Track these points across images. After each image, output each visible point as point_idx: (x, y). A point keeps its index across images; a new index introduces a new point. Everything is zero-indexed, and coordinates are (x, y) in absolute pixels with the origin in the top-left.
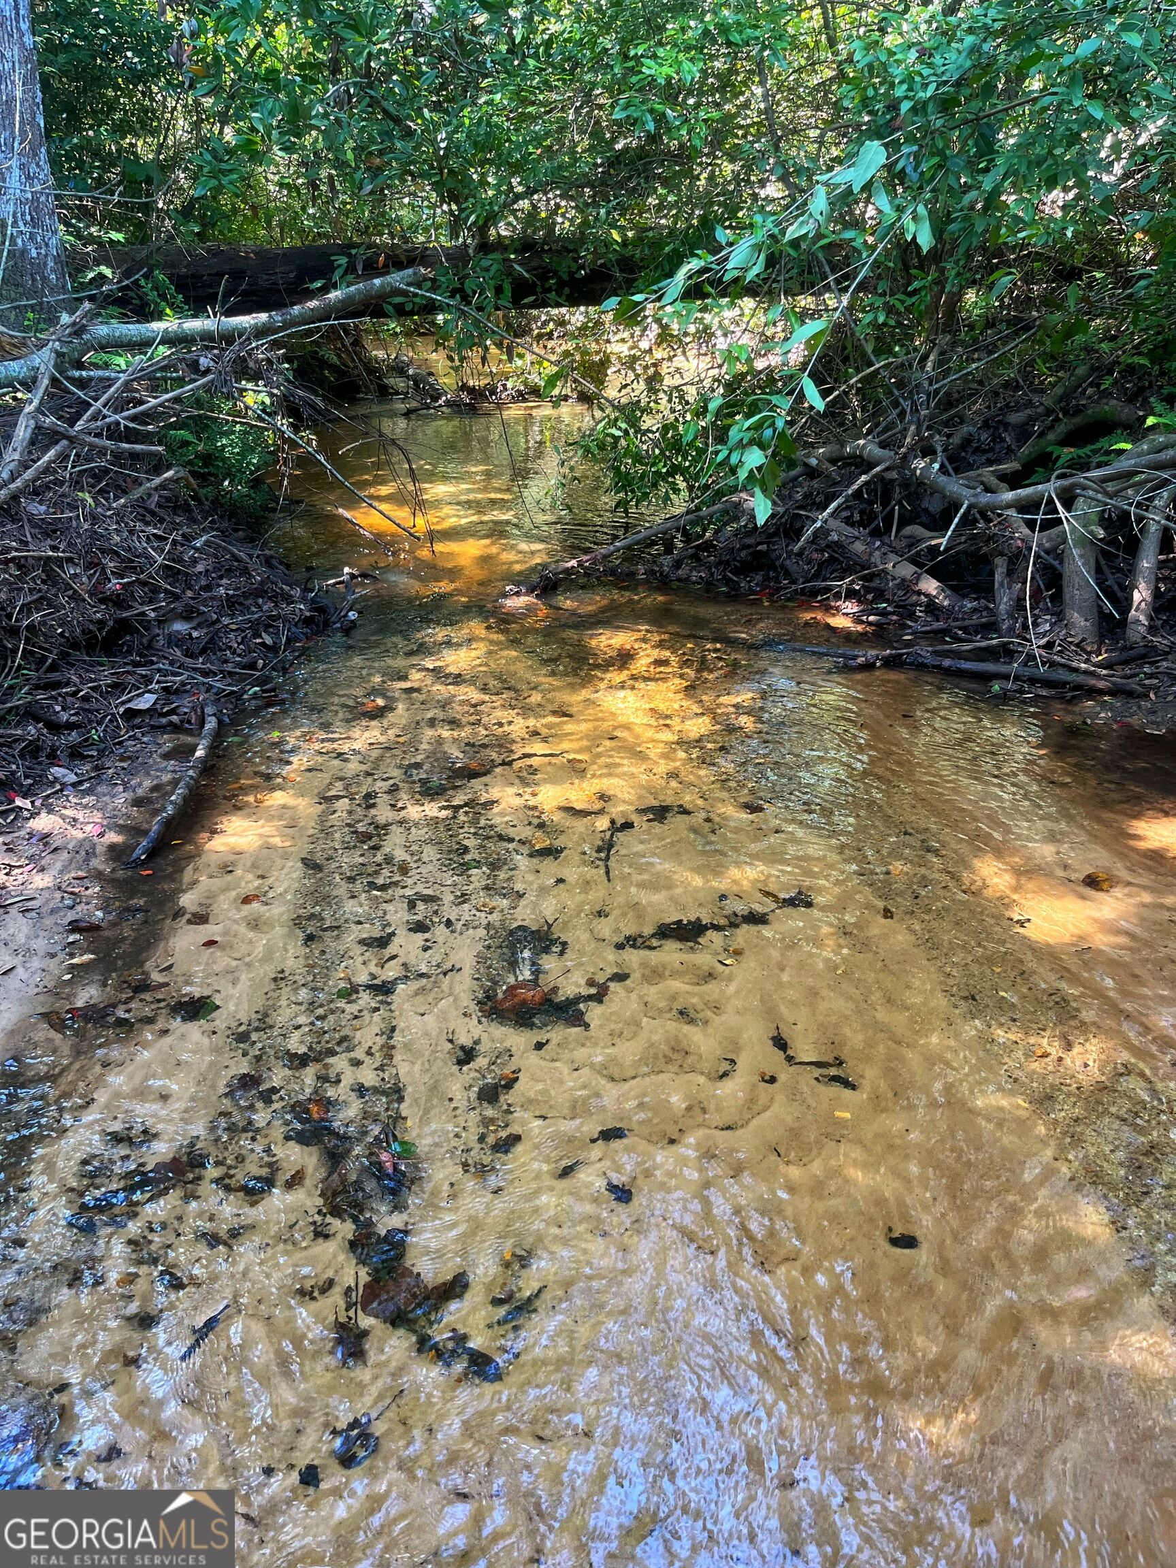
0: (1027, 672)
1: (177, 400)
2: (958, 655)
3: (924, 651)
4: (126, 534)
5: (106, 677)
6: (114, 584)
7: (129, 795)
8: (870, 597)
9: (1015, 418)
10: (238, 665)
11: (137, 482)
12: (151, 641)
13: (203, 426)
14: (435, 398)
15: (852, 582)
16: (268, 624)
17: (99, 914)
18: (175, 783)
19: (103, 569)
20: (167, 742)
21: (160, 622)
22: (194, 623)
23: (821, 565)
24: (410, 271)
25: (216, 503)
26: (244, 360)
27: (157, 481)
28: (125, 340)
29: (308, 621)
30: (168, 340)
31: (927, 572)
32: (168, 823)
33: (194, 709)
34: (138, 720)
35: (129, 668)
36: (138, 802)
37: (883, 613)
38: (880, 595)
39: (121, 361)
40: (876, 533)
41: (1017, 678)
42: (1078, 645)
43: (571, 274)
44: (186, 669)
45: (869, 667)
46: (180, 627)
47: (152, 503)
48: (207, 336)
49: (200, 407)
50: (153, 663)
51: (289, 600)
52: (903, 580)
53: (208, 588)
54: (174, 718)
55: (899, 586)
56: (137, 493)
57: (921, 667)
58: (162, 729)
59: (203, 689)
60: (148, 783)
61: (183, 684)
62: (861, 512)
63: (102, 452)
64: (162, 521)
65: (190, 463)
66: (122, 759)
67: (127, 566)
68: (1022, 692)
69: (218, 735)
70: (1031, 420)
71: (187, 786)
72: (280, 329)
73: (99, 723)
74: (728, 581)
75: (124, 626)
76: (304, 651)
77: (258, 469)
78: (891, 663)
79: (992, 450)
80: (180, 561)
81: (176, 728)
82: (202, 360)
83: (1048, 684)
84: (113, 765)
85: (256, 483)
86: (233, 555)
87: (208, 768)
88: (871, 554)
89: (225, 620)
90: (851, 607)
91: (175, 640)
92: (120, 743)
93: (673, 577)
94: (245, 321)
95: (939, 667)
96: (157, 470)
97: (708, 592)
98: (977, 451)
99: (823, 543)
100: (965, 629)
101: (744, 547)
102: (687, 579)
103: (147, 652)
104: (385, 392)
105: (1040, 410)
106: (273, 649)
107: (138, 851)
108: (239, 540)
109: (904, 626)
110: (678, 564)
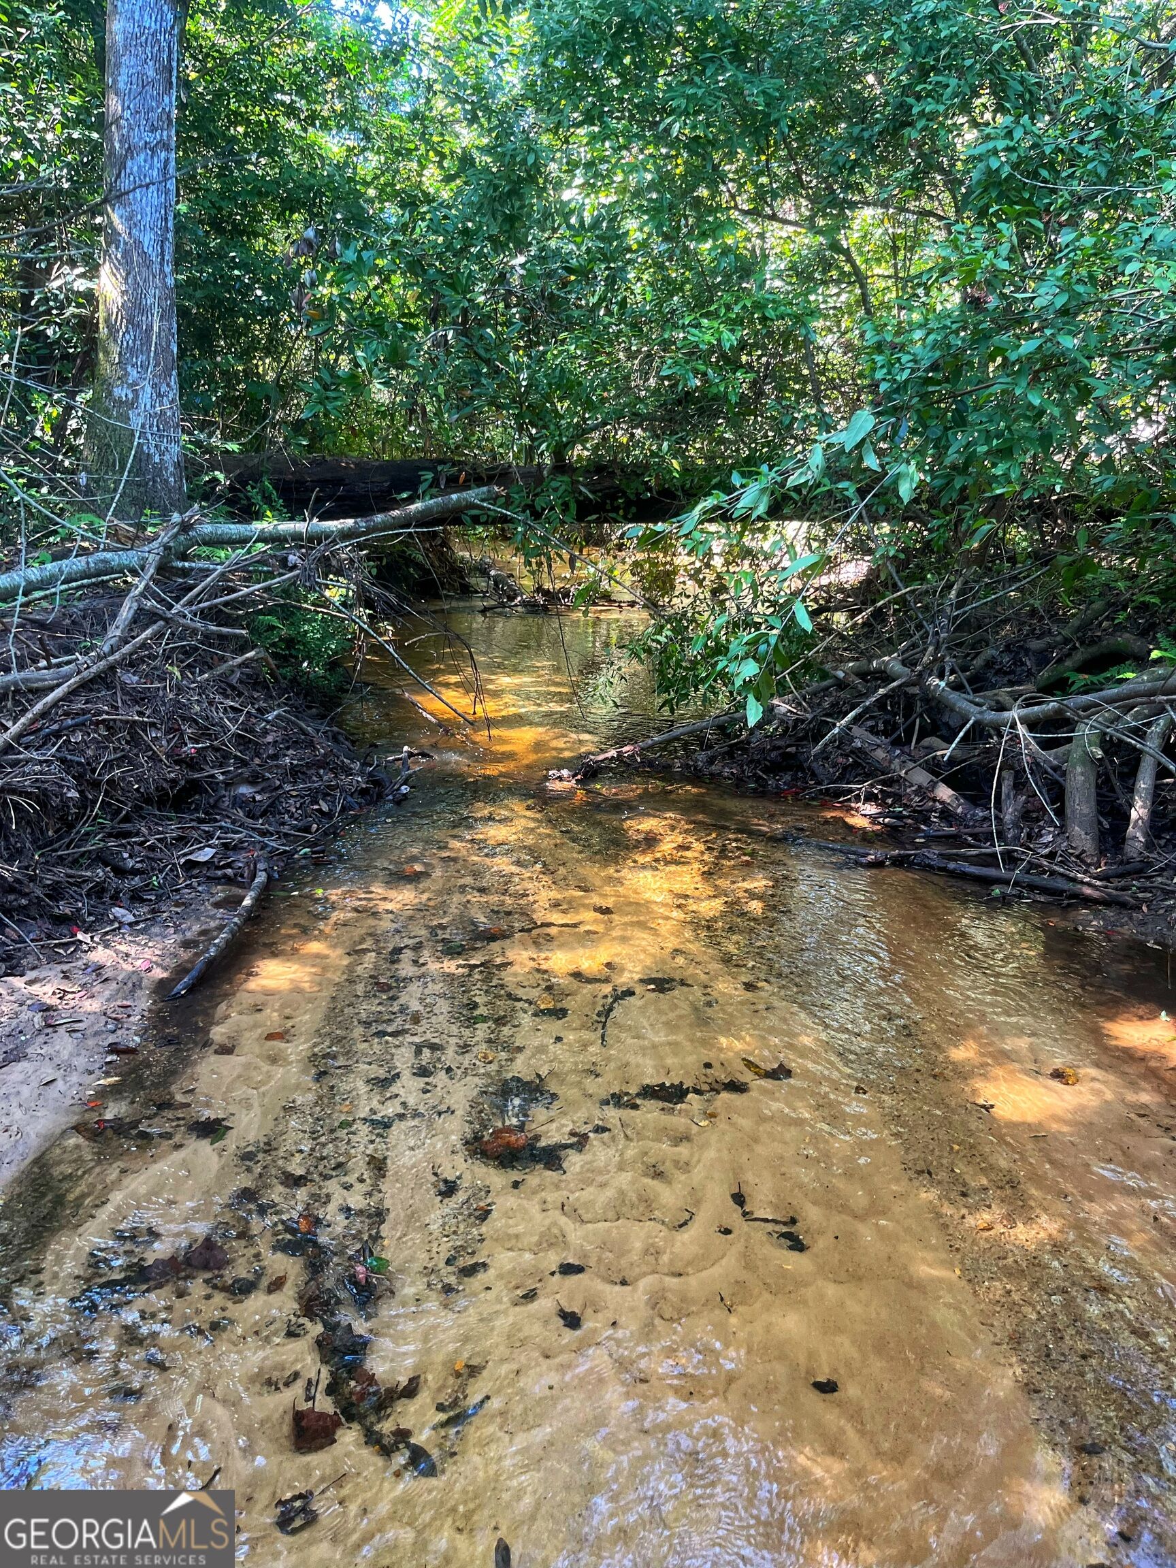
0: (1027, 879)
1: (267, 590)
2: (965, 858)
3: (933, 854)
4: (205, 705)
5: (172, 830)
6: (190, 748)
7: (179, 937)
8: (889, 801)
9: (1035, 645)
10: (294, 827)
11: (223, 659)
12: (217, 802)
13: (288, 613)
14: (511, 599)
15: (872, 786)
16: (326, 793)
17: (137, 1039)
18: (220, 928)
19: (182, 735)
20: (220, 892)
21: (228, 785)
22: (259, 788)
23: (845, 768)
24: (485, 489)
25: (294, 681)
26: (327, 558)
27: (240, 659)
28: (226, 538)
29: (363, 792)
30: (262, 539)
31: (943, 781)
32: (210, 963)
33: (247, 864)
34: (196, 871)
35: (194, 824)
36: (186, 944)
37: (899, 817)
38: (898, 798)
39: (222, 554)
40: (897, 743)
41: (1016, 884)
42: (1078, 857)
43: (638, 494)
44: (247, 828)
45: (877, 865)
46: (245, 790)
47: (234, 680)
48: (297, 537)
49: (289, 596)
50: (216, 821)
51: (348, 772)
52: (920, 787)
53: (275, 757)
54: (229, 871)
55: (916, 793)
56: (220, 670)
57: (927, 868)
58: (217, 880)
59: (258, 846)
60: (196, 928)
61: (241, 841)
62: (886, 723)
63: (194, 632)
64: (240, 694)
65: (274, 645)
66: (177, 905)
67: (204, 733)
68: (1020, 897)
69: (267, 888)
70: (1051, 647)
71: (231, 931)
72: (364, 534)
73: (161, 871)
74: (758, 779)
75: (194, 787)
76: (355, 819)
77: (336, 653)
78: (899, 862)
79: (1012, 672)
80: (252, 731)
81: (229, 880)
82: (291, 557)
83: (1045, 890)
84: (167, 909)
85: (332, 666)
86: (301, 729)
87: (254, 918)
88: (891, 762)
89: (287, 787)
90: (871, 809)
91: (239, 802)
92: (177, 890)
93: (706, 771)
94: (334, 525)
95: (944, 869)
96: (242, 650)
97: (738, 787)
98: (999, 672)
99: (848, 749)
100: (975, 836)
101: (775, 748)
102: (720, 774)
103: (212, 812)
104: (466, 591)
105: (1059, 638)
106: (329, 815)
107: (179, 987)
108: (313, 717)
109: (919, 830)
110: (711, 761)
